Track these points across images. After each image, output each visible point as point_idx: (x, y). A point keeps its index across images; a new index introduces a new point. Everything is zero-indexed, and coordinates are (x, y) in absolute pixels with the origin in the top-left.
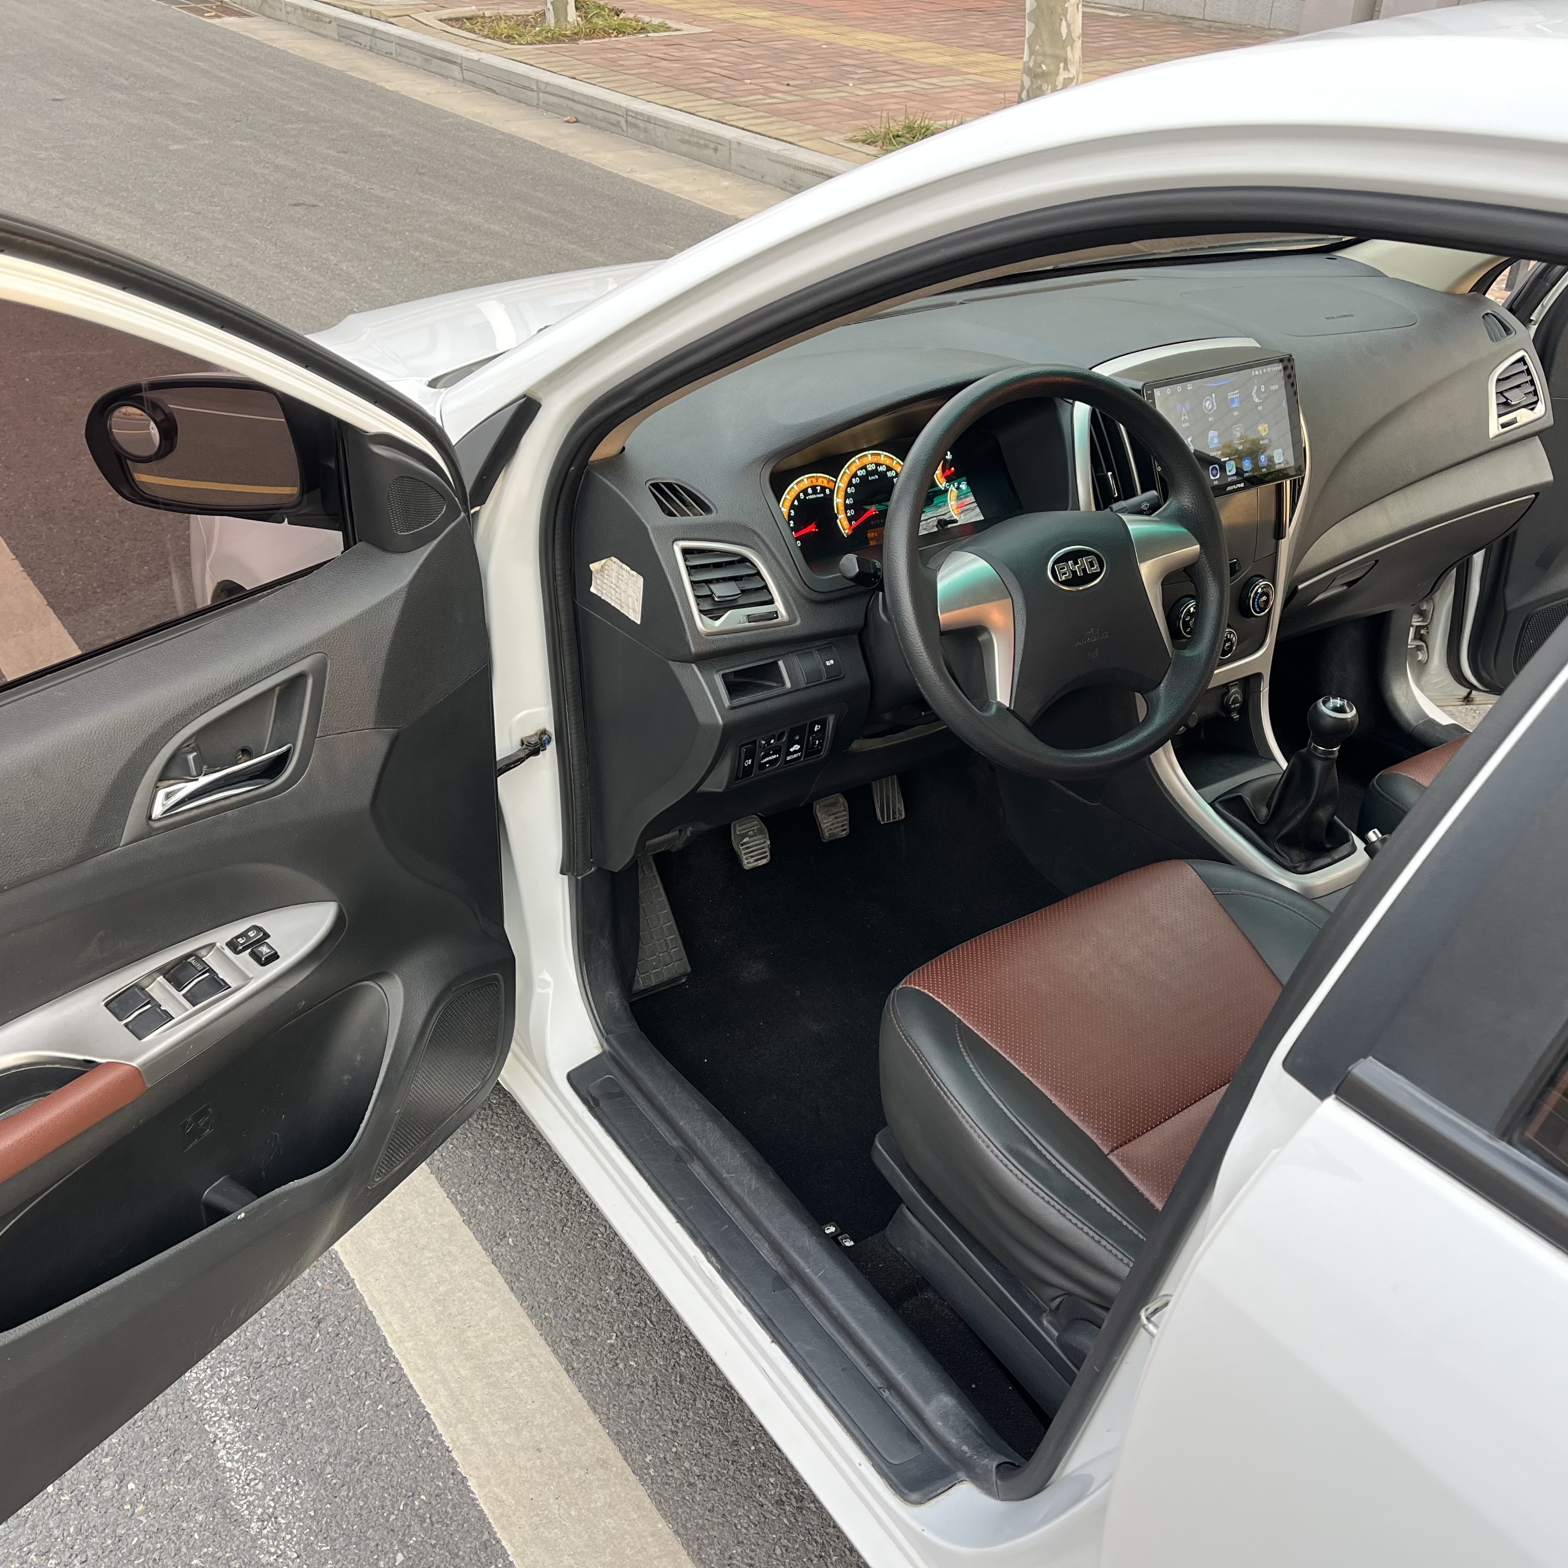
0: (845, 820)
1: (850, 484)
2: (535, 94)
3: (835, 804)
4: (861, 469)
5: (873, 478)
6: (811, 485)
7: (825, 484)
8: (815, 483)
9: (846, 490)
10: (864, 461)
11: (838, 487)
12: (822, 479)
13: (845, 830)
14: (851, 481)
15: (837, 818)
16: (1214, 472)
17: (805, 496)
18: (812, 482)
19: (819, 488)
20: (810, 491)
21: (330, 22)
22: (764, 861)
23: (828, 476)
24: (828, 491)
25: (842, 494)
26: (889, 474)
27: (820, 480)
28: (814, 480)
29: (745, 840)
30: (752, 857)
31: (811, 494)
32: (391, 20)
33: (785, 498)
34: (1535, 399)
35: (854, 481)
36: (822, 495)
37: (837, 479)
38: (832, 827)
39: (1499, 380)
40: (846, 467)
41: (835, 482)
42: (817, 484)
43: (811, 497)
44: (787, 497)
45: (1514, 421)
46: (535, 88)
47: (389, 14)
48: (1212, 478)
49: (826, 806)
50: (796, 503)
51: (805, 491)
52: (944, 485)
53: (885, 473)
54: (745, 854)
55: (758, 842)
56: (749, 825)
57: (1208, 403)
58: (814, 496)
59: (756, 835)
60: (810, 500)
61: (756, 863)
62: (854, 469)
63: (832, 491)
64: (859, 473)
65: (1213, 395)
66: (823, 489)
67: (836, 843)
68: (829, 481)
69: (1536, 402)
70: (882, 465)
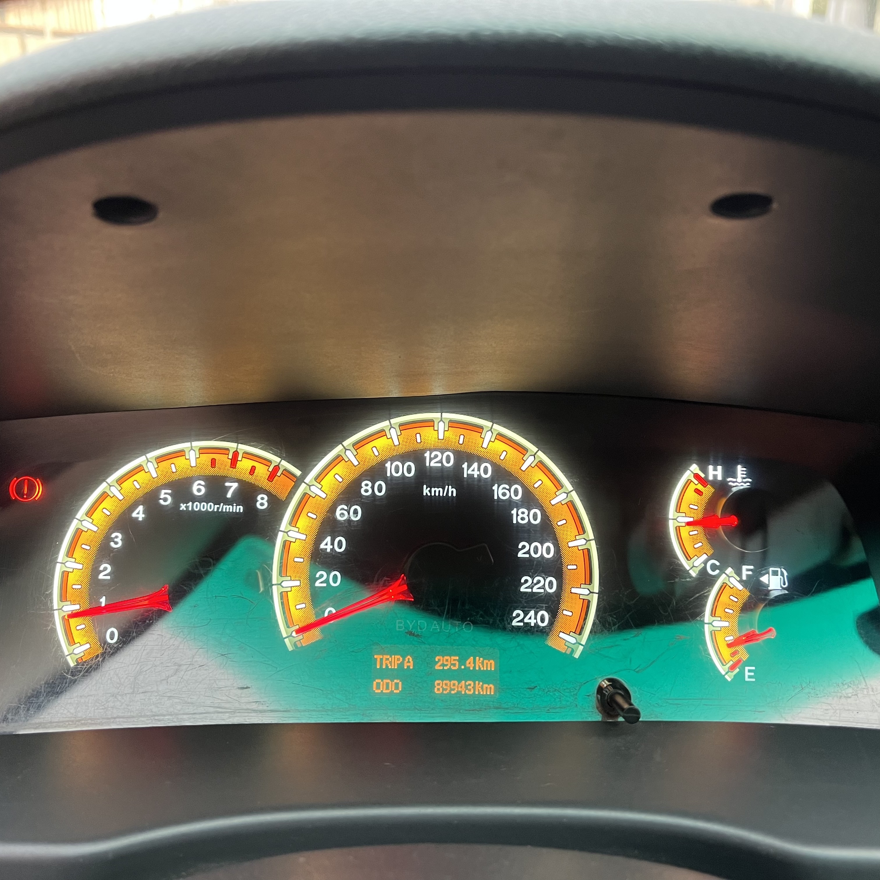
1: (350, 495)
4: (403, 458)
5: (437, 491)
6: (209, 471)
7: (261, 478)
8: (223, 467)
9: (332, 510)
10: (421, 439)
11: (306, 497)
12: (254, 462)
14: (356, 484)
17: (176, 502)
18: (213, 462)
19: (232, 488)
20: (199, 488)
23: (276, 458)
24: (262, 502)
25: (313, 519)
26: (500, 492)
27: (245, 464)
28: (223, 460)
31: (200, 500)
33: (101, 496)
35: (365, 488)
36: (240, 509)
37: (305, 470)
40: (350, 441)
41: (298, 481)
42: (232, 473)
43: (198, 507)
44: (110, 491)
50: (139, 514)
51: (180, 488)
52: (699, 563)
53: (482, 487)
58: (210, 507)
60: (188, 514)
62: (375, 452)
63: (277, 505)
64: (390, 469)
66: (248, 492)
68: (275, 472)
70: (480, 460)
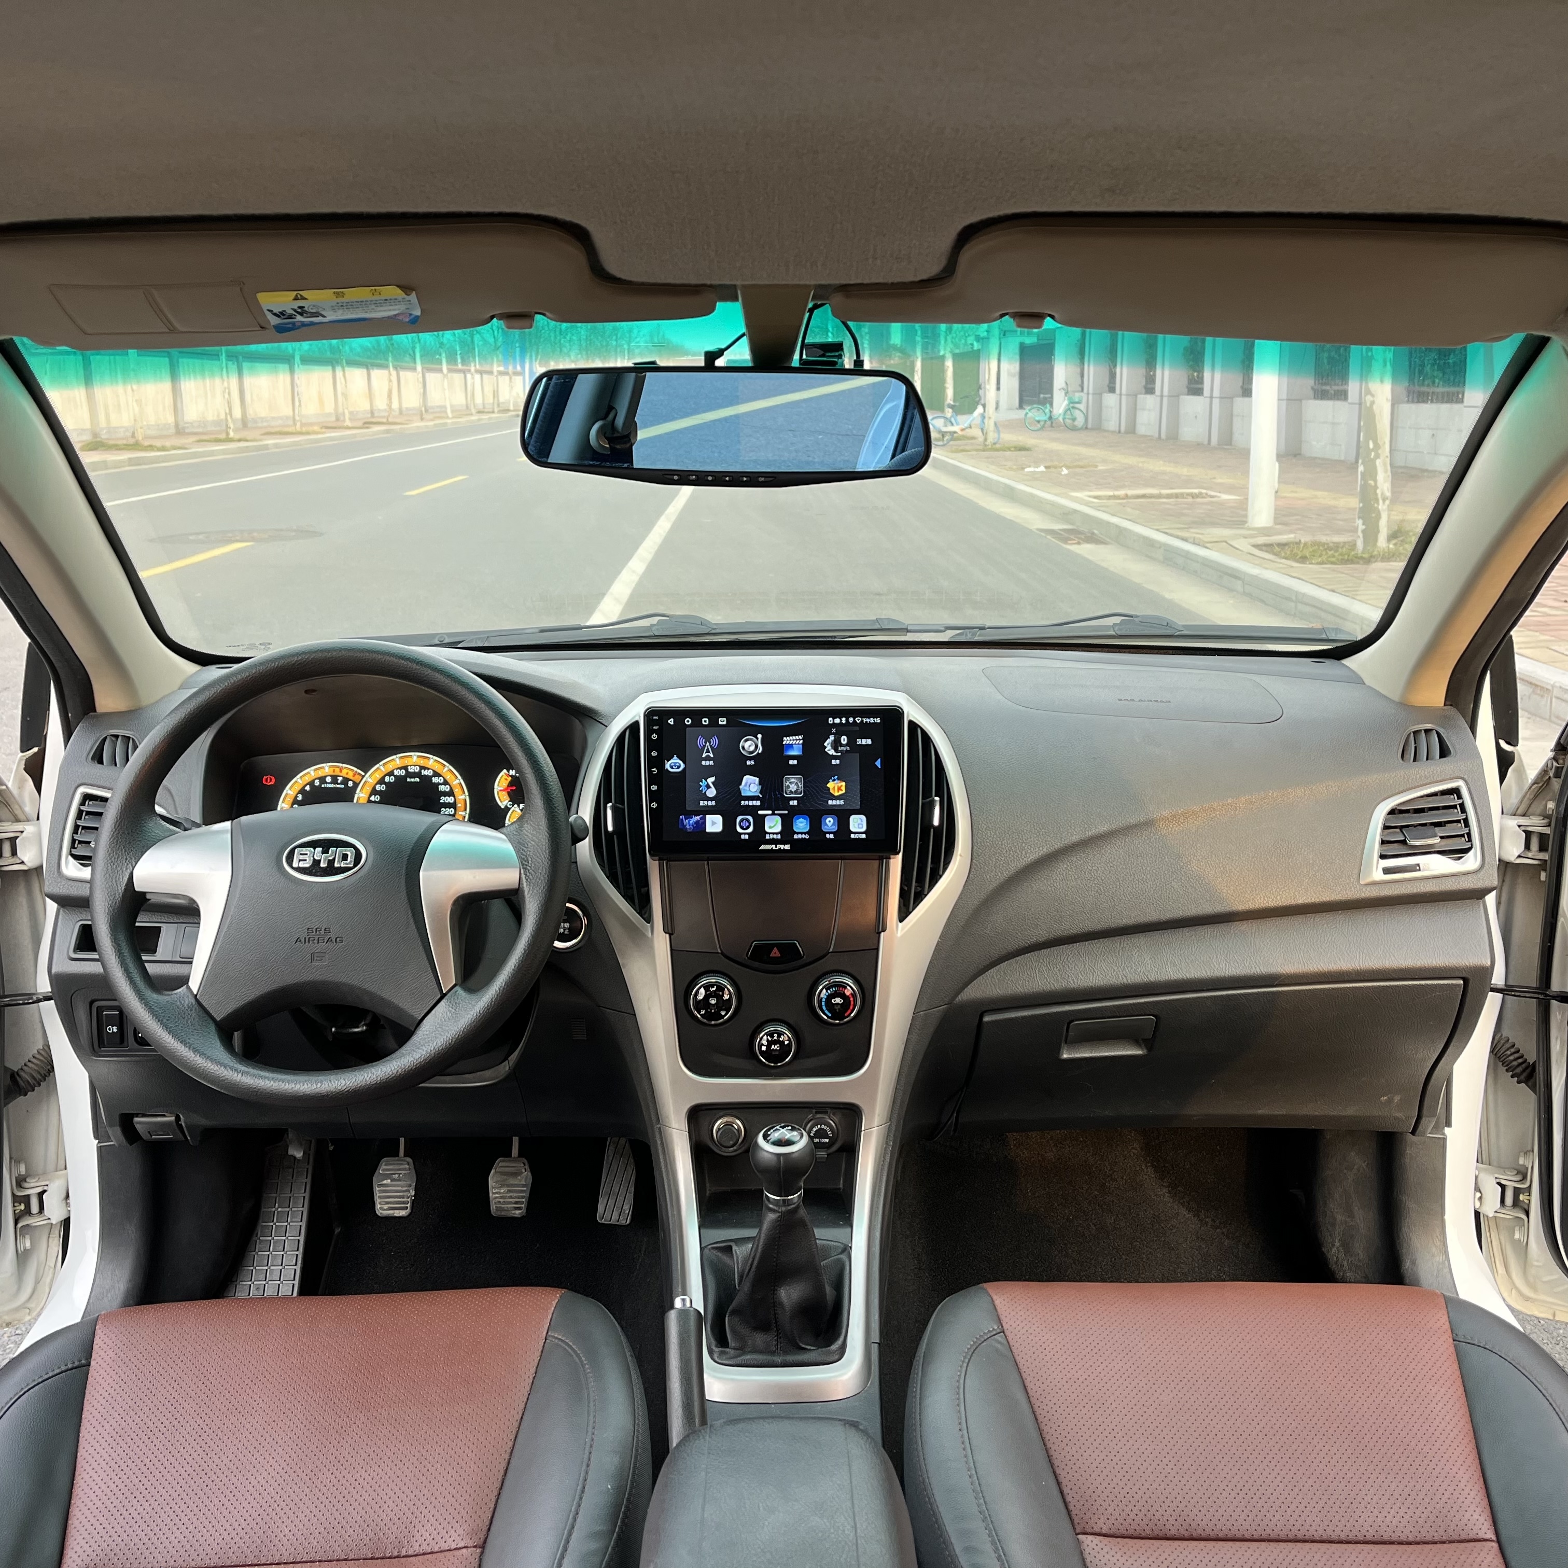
0: (523, 1197)
1: (381, 781)
2: (1293, 604)
3: (515, 1174)
4: (401, 768)
5: (412, 780)
6: (332, 773)
7: (350, 776)
8: (337, 772)
9: (375, 787)
10: (406, 762)
11: (366, 782)
12: (348, 770)
13: (519, 1209)
14: (383, 778)
15: (510, 1191)
16: (745, 824)
17: (320, 784)
18: (334, 771)
19: (340, 779)
20: (328, 779)
21: (1160, 548)
22: (403, 1213)
23: (355, 769)
24: (350, 784)
25: (368, 789)
26: (435, 780)
27: (345, 771)
28: (337, 770)
29: (385, 1182)
30: (387, 1203)
31: (329, 783)
32: (1208, 545)
33: (296, 782)
34: (1468, 845)
35: (387, 779)
36: (343, 786)
37: (366, 773)
38: (502, 1200)
39: (1392, 812)
40: (381, 763)
41: (363, 776)
42: (340, 774)
43: (328, 786)
44: (299, 780)
45: (1415, 868)
46: (1294, 598)
47: (1206, 540)
48: (739, 830)
49: (502, 1173)
50: (308, 788)
51: (322, 779)
52: (505, 803)
53: (429, 778)
54: (380, 1197)
55: (399, 1188)
56: (396, 1167)
57: (749, 743)
58: (332, 786)
59: (399, 1180)
60: (325, 788)
61: (391, 1212)
62: (390, 767)
63: (356, 785)
64: (396, 773)
65: (760, 736)
66: (346, 781)
67: (507, 1222)
68: (355, 774)
69: (1466, 851)
70: (428, 769)
